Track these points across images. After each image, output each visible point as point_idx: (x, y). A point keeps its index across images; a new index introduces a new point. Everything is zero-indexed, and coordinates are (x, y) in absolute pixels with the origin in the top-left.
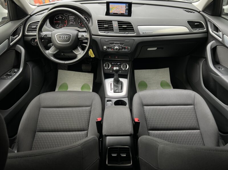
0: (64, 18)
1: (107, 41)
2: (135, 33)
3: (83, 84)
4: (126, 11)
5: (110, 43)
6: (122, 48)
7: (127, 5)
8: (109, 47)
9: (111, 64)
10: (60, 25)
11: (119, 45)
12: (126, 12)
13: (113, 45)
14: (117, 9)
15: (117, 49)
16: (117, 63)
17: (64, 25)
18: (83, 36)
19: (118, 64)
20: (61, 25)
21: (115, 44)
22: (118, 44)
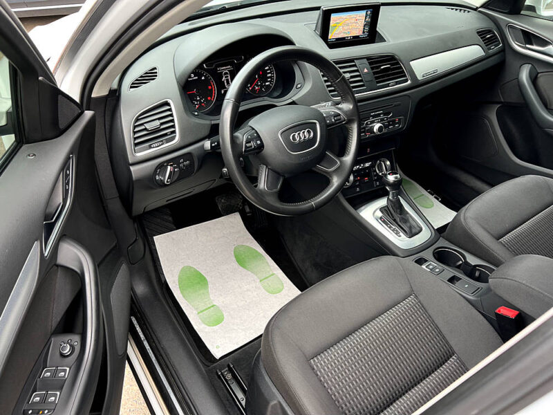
0: (205, 76)
2: (406, 81)
4: (364, 29)
5: (362, 120)
6: (389, 122)
7: (369, 12)
10: (197, 101)
11: (382, 117)
12: (364, 32)
13: (368, 122)
14: (346, 28)
15: (380, 129)
16: (364, 164)
17: (209, 98)
18: (339, 115)
19: (367, 165)
20: (200, 100)
21: (374, 116)
22: (379, 115)
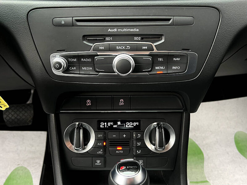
1: (66, 25)
3: (13, 169)
5: (85, 37)
6: (153, 56)
8: (79, 57)
9: (98, 130)
11: (137, 41)
13: (101, 45)
16: (124, 122)
19: (129, 125)
